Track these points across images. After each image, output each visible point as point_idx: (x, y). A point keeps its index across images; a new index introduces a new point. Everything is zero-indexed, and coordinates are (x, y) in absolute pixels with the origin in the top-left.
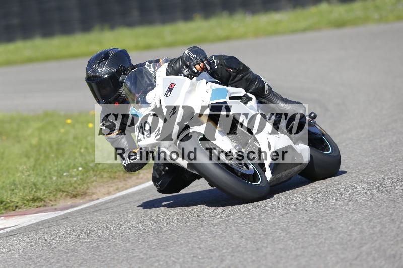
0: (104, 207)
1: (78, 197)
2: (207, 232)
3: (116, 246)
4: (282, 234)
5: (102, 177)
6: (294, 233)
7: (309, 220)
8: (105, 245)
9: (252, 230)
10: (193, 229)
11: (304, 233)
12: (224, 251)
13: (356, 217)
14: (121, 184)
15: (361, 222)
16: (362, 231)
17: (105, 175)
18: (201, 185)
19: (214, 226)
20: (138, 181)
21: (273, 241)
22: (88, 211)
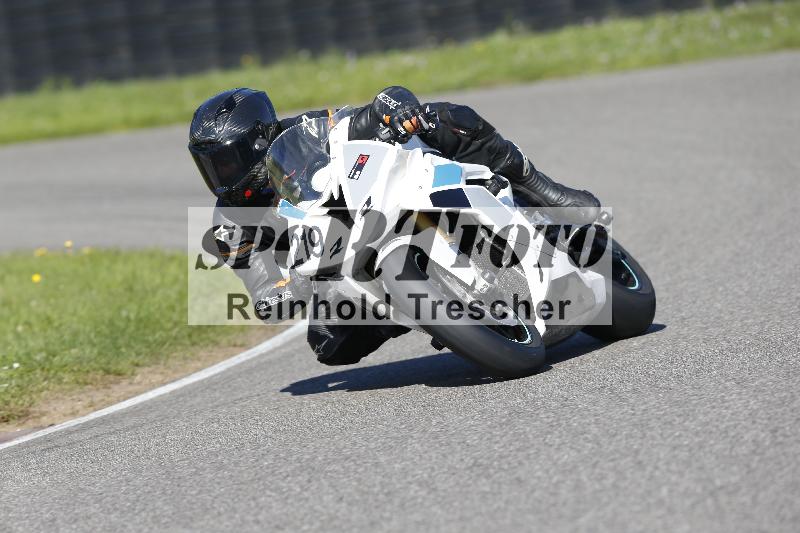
0: (63, 441)
1: (12, 421)
2: (271, 490)
3: (89, 518)
4: (420, 493)
5: (60, 381)
6: (445, 491)
7: (474, 465)
8: (67, 518)
9: (360, 484)
10: (242, 483)
11: (464, 490)
12: (305, 528)
13: (566, 457)
14: (99, 396)
15: (575, 467)
16: (578, 486)
17: (67, 378)
18: (258, 395)
19: (285, 478)
20: (131, 388)
21: (402, 505)
22: (33, 448)
